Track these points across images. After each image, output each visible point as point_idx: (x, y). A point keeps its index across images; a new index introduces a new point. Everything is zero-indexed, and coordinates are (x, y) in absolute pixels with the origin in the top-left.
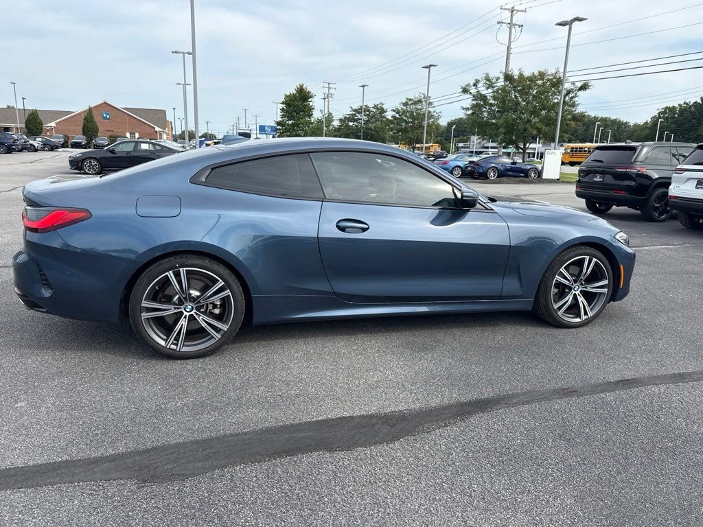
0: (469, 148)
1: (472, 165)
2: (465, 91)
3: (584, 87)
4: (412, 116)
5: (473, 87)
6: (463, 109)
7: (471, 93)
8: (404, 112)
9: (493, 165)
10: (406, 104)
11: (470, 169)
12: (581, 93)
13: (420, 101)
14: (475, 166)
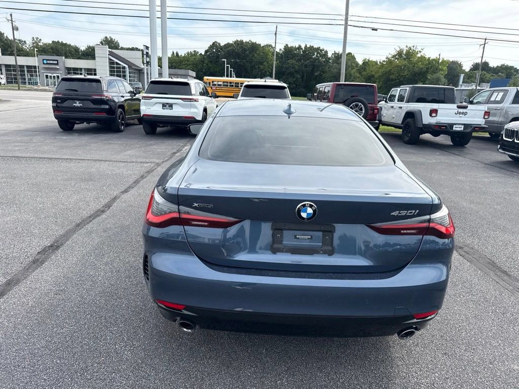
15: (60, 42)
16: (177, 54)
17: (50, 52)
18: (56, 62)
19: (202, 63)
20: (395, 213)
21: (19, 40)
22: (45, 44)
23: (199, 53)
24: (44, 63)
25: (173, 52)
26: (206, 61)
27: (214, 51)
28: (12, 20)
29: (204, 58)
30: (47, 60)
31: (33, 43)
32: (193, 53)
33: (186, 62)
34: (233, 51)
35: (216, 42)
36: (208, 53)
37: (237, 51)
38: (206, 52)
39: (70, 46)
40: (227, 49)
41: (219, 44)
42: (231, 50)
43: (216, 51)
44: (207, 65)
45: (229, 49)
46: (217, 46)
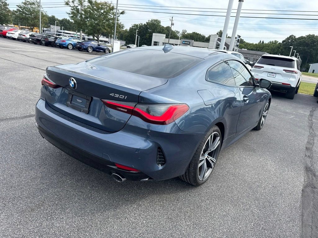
0: (50, 31)
1: (79, 44)
2: (67, 4)
3: (122, 13)
4: (29, 11)
5: (72, 3)
6: (67, 13)
7: (70, 6)
8: (24, 8)
9: (90, 45)
10: (25, 4)
11: (78, 46)
12: (121, 15)
13: (33, 3)
14: (82, 45)
15: (196, 32)
16: (263, 42)
17: (189, 38)
18: (189, 43)
19: (278, 49)
20: (112, 95)
21: (177, 31)
22: (188, 34)
23: (279, 42)
24: (183, 43)
25: (260, 41)
26: (281, 48)
27: (290, 41)
28: (172, 20)
29: (280, 45)
30: (185, 42)
31: (183, 33)
32: (274, 42)
33: (267, 47)
34: (304, 42)
35: (292, 35)
36: (284, 43)
37: (307, 42)
38: (283, 42)
39: (200, 34)
40: (300, 40)
41: (295, 37)
42: (302, 41)
43: (291, 41)
44: (282, 50)
45: (301, 40)
46: (292, 38)
